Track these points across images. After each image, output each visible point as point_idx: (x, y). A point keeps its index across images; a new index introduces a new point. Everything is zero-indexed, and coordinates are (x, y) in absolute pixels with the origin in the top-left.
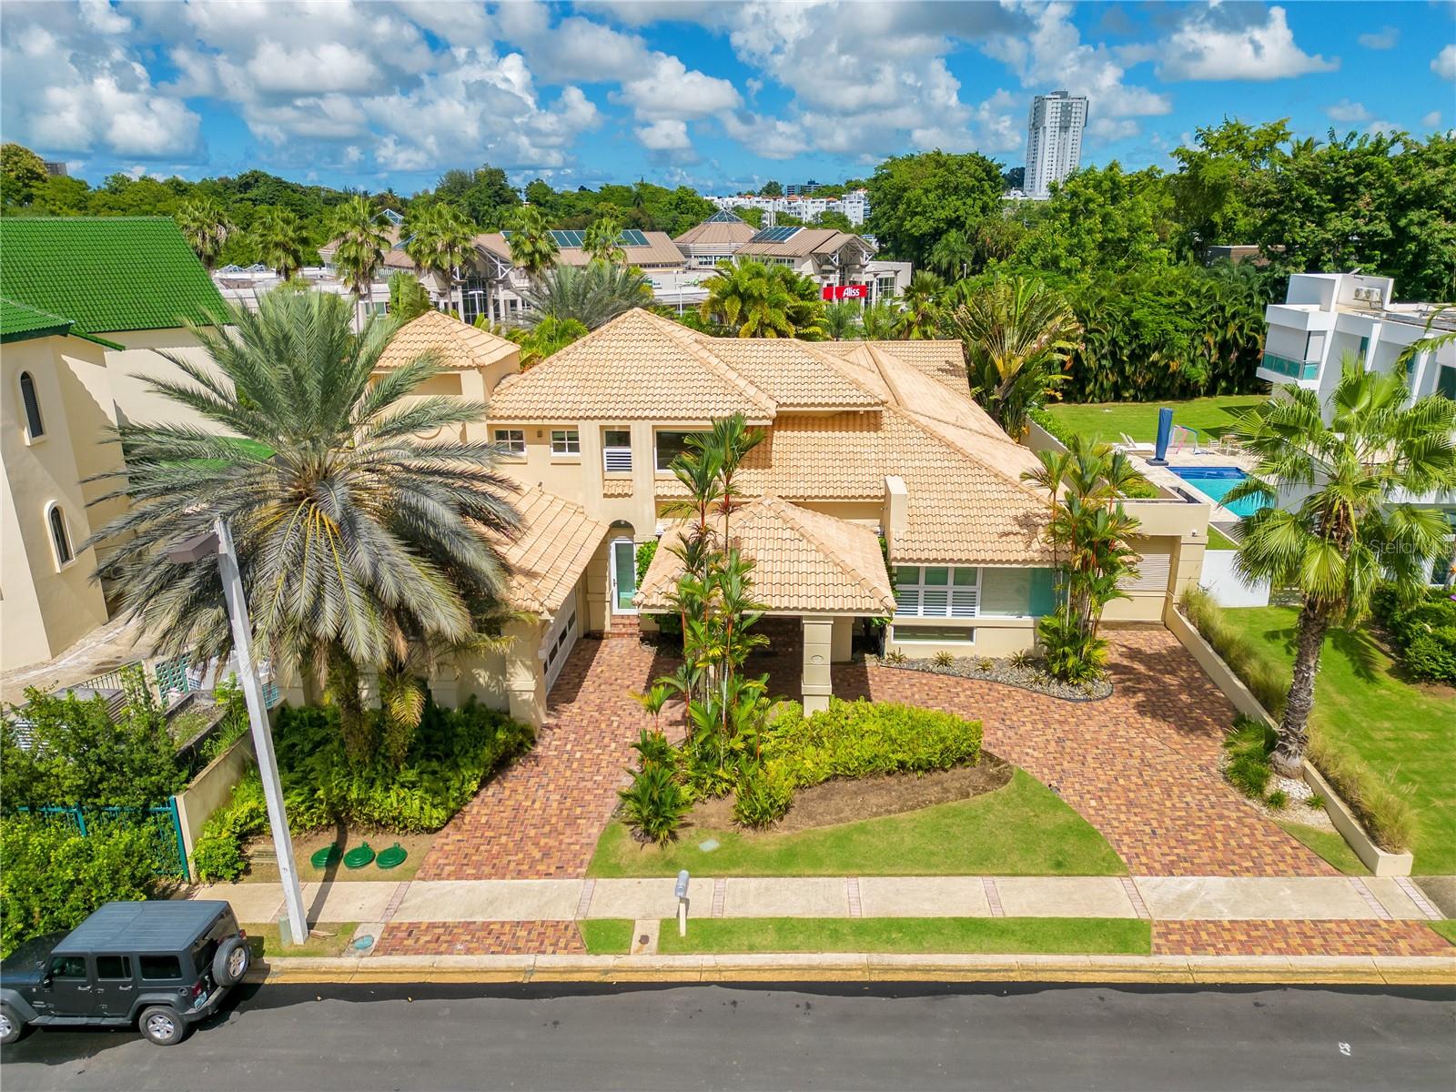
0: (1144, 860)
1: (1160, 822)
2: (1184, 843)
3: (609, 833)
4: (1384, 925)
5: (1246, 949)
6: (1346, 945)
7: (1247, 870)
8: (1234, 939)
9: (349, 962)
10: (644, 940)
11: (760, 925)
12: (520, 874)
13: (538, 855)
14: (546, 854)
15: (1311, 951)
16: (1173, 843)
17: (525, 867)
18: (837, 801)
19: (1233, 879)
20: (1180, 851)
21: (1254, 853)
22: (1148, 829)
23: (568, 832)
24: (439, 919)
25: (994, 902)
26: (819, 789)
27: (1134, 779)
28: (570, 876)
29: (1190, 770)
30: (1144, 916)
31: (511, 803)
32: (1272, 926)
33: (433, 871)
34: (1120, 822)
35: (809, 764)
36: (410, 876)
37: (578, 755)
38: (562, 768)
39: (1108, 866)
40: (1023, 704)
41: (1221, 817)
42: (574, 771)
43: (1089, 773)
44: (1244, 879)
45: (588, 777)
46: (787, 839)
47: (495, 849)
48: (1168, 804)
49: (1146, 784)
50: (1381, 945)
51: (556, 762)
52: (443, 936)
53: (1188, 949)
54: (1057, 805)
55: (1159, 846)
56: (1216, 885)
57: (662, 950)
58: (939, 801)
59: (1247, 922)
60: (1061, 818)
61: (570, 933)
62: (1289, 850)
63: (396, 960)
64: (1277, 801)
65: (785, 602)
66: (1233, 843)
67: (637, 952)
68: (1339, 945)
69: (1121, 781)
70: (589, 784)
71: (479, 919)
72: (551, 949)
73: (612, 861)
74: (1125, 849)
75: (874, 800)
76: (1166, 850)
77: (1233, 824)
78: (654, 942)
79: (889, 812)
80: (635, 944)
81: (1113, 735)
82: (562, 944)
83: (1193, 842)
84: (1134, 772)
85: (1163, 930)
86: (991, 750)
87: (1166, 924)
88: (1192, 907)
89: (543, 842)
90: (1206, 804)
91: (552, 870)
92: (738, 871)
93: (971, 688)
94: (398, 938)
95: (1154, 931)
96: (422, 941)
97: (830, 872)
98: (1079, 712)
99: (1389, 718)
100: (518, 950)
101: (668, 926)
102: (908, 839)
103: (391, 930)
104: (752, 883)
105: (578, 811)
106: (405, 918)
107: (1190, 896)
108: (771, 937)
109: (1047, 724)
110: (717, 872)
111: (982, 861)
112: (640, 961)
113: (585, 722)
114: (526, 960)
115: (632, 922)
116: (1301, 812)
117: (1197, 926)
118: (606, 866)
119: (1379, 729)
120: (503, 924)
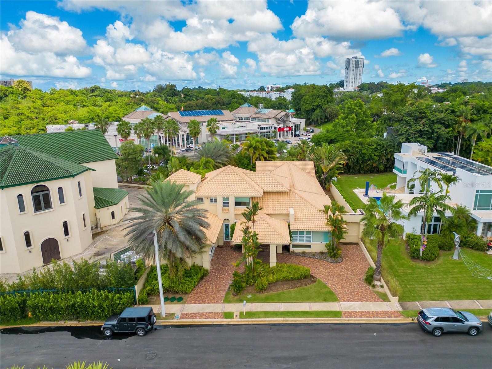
0: (343, 299)
1: (348, 291)
2: (352, 295)
3: (227, 294)
4: (390, 312)
5: (361, 316)
6: (381, 316)
7: (364, 301)
8: (358, 315)
9: (175, 320)
10: (236, 316)
11: (261, 313)
12: (208, 303)
13: (212, 299)
14: (214, 299)
15: (374, 317)
16: (350, 295)
17: (210, 301)
18: (278, 287)
19: (361, 303)
20: (351, 297)
21: (367, 297)
22: (345, 292)
23: (218, 294)
24: (192, 312)
25: (310, 307)
26: (273, 284)
27: (344, 281)
28: (219, 303)
29: (357, 279)
30: (341, 310)
31: (205, 287)
32: (367, 312)
33: (189, 302)
34: (339, 291)
35: (271, 278)
36: (184, 303)
37: (219, 276)
38: (215, 279)
39: (335, 300)
40: (321, 264)
41: (361, 289)
42: (218, 280)
43: (334, 280)
44: (363, 303)
45: (221, 281)
46: (266, 295)
47: (202, 297)
48: (350, 287)
49: (346, 282)
50: (388, 316)
51: (214, 278)
52: (194, 315)
53: (349, 317)
54: (326, 287)
55: (347, 296)
56: (357, 304)
57: (240, 318)
58: (300, 286)
59: (362, 311)
60: (327, 290)
61: (221, 315)
62: (374, 296)
63: (185, 320)
64: (374, 286)
65: (266, 241)
66: (363, 295)
67: (235, 318)
68: (380, 316)
69: (341, 282)
70: (222, 283)
71: (201, 312)
72: (217, 318)
73: (229, 300)
74: (339, 297)
75: (286, 286)
76: (348, 296)
77: (363, 291)
78: (238, 316)
79: (289, 289)
80: (235, 316)
81: (341, 271)
82: (219, 317)
83: (354, 295)
84: (344, 280)
85: (344, 313)
86: (313, 275)
87: (345, 312)
88: (351, 308)
89: (213, 296)
90: (359, 287)
91: (215, 302)
92: (256, 302)
93: (310, 260)
94: (184, 316)
95: (343, 313)
96: (190, 316)
97: (276, 302)
98: (334, 266)
99: (403, 267)
100: (210, 318)
101: (241, 313)
102: (293, 295)
103: (183, 314)
104: (259, 304)
105: (220, 289)
106: (185, 312)
107: (351, 306)
108: (263, 315)
109: (326, 269)
110: (251, 302)
111: (309, 299)
112: (236, 320)
113: (220, 269)
114: (212, 320)
115: (234, 312)
116: (379, 288)
117: (352, 312)
118: (227, 301)
119: (400, 270)
120: (206, 313)
